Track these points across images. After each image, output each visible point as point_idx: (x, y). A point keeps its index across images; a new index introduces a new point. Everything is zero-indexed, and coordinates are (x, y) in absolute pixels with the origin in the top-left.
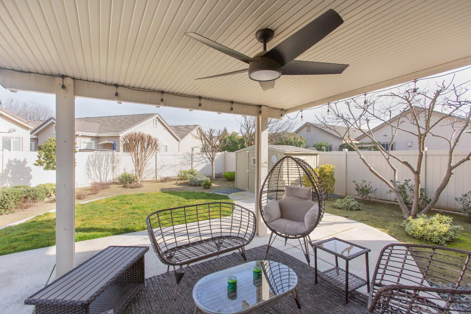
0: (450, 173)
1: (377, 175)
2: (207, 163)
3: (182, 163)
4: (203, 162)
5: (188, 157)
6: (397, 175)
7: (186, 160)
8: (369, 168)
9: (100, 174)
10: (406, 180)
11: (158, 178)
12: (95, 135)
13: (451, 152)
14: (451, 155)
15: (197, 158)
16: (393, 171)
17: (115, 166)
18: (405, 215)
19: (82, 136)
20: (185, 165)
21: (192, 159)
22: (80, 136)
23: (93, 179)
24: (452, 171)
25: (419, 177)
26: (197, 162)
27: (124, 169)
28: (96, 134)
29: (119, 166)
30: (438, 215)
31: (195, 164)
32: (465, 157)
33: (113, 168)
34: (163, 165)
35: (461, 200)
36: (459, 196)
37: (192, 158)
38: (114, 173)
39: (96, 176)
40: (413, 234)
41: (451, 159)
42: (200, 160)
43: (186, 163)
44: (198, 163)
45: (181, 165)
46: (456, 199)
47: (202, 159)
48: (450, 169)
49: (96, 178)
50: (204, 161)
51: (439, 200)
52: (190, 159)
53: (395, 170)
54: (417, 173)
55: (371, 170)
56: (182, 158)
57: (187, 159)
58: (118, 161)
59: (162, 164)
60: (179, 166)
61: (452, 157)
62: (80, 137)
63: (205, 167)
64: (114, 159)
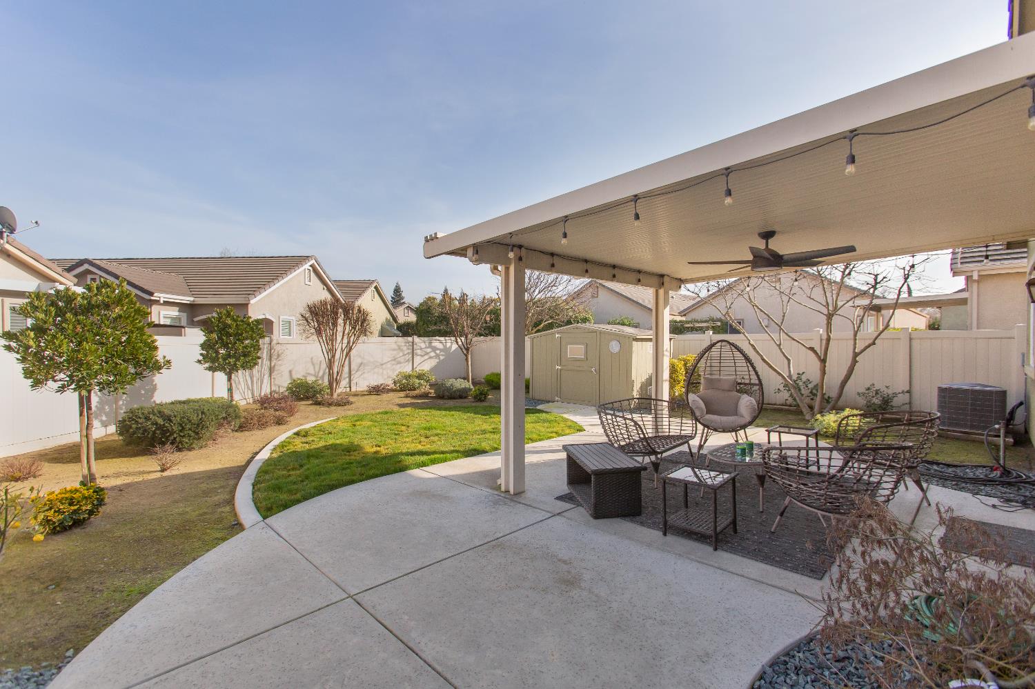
0: (854, 362)
1: (771, 367)
2: (439, 359)
3: (395, 360)
4: (431, 358)
5: (405, 348)
6: (791, 366)
7: (401, 354)
8: (761, 356)
9: (252, 382)
10: (798, 374)
11: (353, 389)
12: (187, 299)
13: (855, 335)
14: (855, 340)
15: (421, 349)
16: (786, 361)
17: (274, 366)
18: (807, 415)
19: (167, 303)
20: (399, 363)
21: (413, 350)
22: (162, 302)
23: (241, 391)
24: (857, 359)
25: (825, 366)
26: (422, 356)
27: (290, 372)
28: (192, 299)
29: (280, 365)
30: (848, 409)
31: (417, 360)
32: (871, 341)
33: (270, 370)
34: (362, 363)
35: (864, 394)
36: (862, 390)
37: (413, 348)
38: (272, 380)
39: (246, 387)
40: (826, 432)
41: (855, 344)
42: (427, 353)
43: (402, 359)
44: (423, 359)
45: (393, 362)
46: (859, 394)
47: (429, 350)
48: (856, 355)
49: (246, 390)
50: (433, 354)
51: (843, 395)
52: (410, 351)
53: (789, 360)
54: (823, 361)
55: (763, 360)
56: (394, 350)
57: (402, 350)
58: (278, 356)
59: (359, 361)
60: (389, 365)
61: (857, 342)
62: (161, 304)
63: (435, 367)
64: (273, 351)
